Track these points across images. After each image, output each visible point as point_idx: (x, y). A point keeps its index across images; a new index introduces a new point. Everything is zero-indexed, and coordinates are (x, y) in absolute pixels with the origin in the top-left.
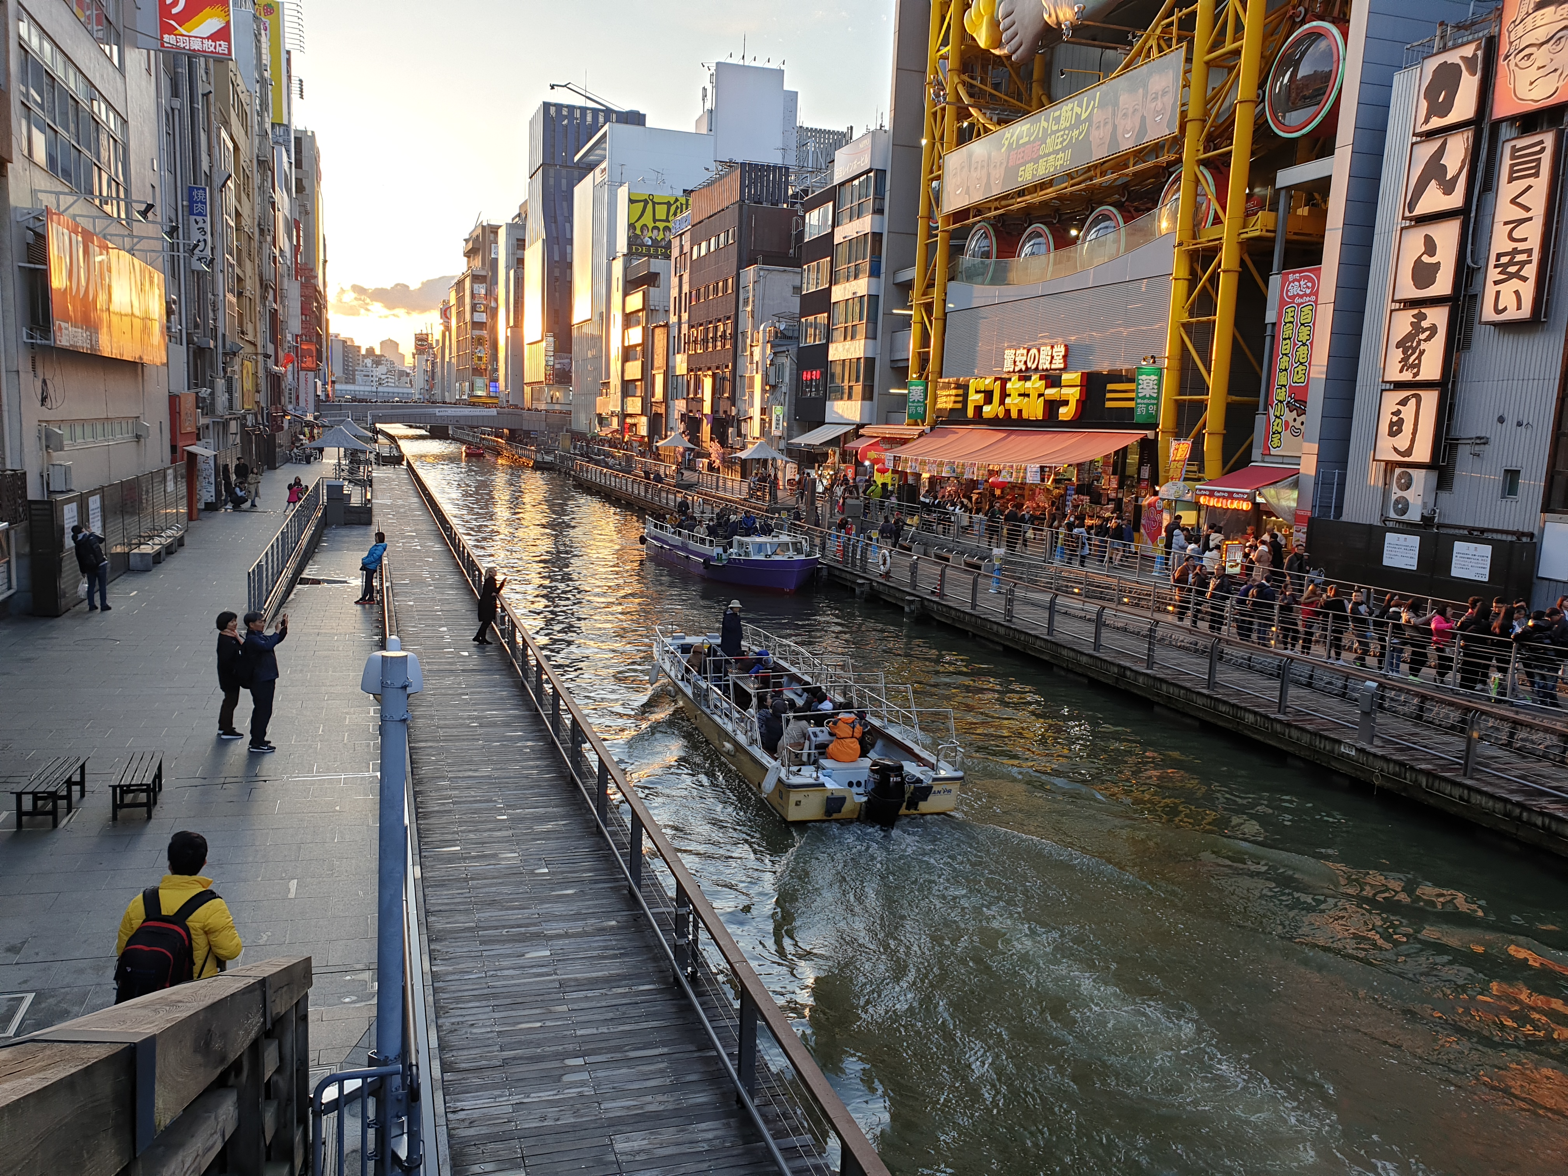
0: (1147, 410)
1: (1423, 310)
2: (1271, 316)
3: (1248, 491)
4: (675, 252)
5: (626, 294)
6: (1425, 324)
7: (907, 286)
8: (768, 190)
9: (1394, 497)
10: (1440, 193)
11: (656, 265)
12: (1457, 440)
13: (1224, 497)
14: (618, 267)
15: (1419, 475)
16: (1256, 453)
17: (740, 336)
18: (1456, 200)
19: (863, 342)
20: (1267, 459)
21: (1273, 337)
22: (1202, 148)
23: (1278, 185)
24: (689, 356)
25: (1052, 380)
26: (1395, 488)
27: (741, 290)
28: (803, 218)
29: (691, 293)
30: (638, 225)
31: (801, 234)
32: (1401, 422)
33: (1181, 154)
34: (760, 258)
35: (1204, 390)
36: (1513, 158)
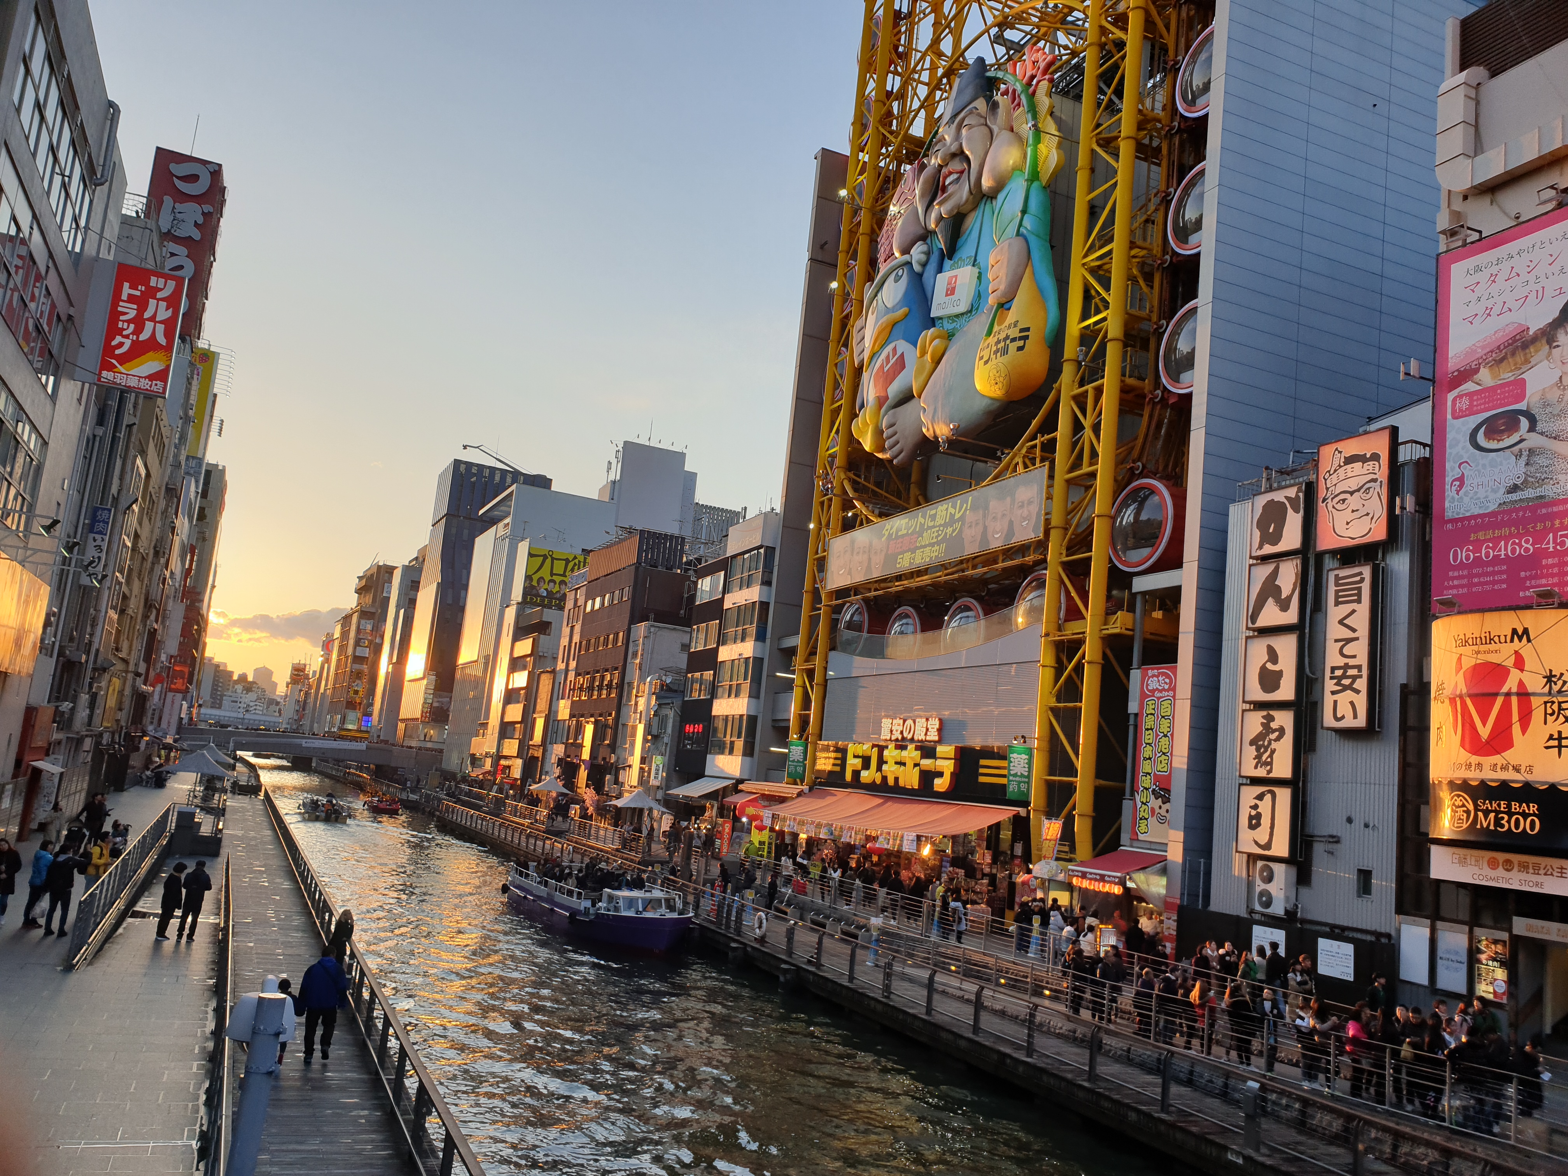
0: (1019, 787)
1: (1271, 713)
2: (1133, 707)
3: (1119, 874)
4: (569, 604)
5: (516, 638)
6: (1274, 725)
7: (792, 651)
8: (663, 557)
9: (1258, 890)
10: (1276, 609)
11: (549, 615)
12: (1312, 836)
13: (1096, 880)
14: (510, 614)
15: (1279, 869)
16: (1125, 838)
17: (626, 686)
18: (1291, 616)
19: (746, 700)
20: (1135, 844)
21: (1136, 726)
22: (1064, 552)
23: (1134, 591)
24: (573, 702)
25: (928, 751)
26: (1258, 881)
27: (631, 644)
28: (696, 583)
29: (581, 643)
30: (535, 578)
31: (693, 597)
32: (1258, 816)
33: (1045, 556)
34: (652, 616)
35: (1073, 772)
36: (1337, 584)
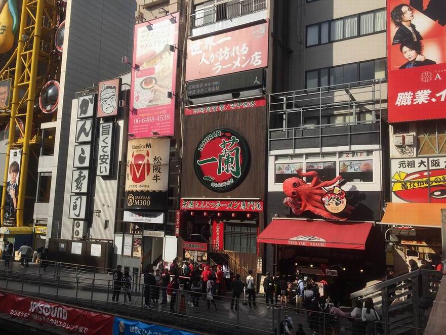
1: (81, 171)
2: (39, 170)
6: (82, 175)
9: (75, 230)
10: (85, 136)
12: (93, 211)
15: (82, 223)
18: (89, 139)
22: (17, 113)
23: (41, 128)
26: (75, 227)
32: (76, 206)
36: (103, 128)
